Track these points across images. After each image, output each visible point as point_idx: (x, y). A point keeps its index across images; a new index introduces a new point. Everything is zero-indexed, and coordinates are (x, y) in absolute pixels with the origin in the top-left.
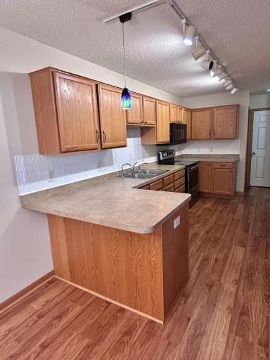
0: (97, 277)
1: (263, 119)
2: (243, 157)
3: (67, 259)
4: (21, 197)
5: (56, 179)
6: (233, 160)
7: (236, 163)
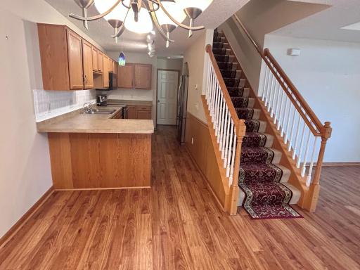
0: (101, 176)
1: (164, 77)
2: (154, 103)
3: (71, 171)
4: (37, 123)
5: (52, 111)
6: (149, 105)
7: (151, 107)
